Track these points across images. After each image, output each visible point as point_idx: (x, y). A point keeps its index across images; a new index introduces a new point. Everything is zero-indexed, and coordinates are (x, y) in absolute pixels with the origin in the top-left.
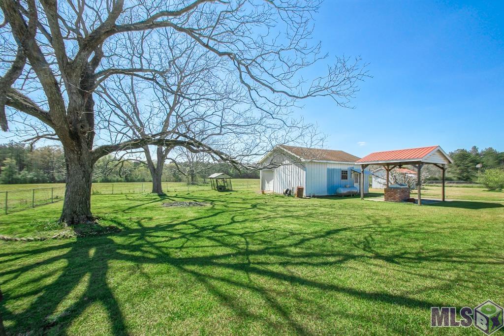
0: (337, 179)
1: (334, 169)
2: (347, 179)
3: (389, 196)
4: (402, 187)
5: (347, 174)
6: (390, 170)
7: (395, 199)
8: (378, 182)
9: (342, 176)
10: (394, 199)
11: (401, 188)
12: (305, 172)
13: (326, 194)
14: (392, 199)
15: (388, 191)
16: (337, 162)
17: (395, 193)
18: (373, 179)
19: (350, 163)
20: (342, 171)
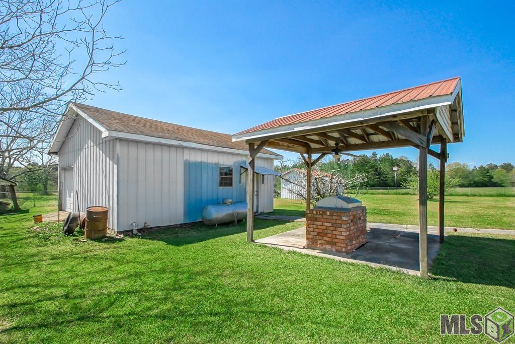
0: (209, 185)
1: (201, 163)
2: (231, 185)
3: (319, 234)
4: (351, 206)
5: (231, 174)
6: (313, 164)
7: (335, 244)
8: (289, 190)
9: (222, 179)
10: (333, 244)
11: (349, 210)
12: (116, 166)
13: (181, 220)
14: (328, 243)
15: (316, 220)
16: (208, 147)
17: (336, 226)
18: (283, 185)
19: (236, 151)
20: (221, 168)
